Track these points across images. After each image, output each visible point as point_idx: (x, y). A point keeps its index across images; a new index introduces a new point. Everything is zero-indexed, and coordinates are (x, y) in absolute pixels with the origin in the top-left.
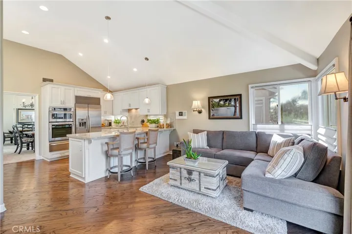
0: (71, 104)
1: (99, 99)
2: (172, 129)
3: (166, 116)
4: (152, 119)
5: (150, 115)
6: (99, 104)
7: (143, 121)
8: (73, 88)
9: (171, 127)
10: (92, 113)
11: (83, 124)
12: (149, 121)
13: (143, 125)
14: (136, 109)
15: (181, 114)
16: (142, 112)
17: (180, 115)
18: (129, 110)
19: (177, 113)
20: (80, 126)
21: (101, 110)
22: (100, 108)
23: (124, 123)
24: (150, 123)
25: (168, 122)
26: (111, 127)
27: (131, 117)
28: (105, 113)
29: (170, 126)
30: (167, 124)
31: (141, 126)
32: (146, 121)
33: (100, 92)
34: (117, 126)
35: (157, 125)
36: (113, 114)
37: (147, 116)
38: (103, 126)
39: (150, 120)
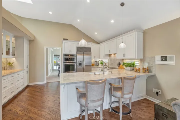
0: (74, 52)
1: (90, 48)
2: (150, 74)
3: (142, 61)
4: (127, 62)
5: (126, 59)
6: (90, 51)
7: (119, 64)
8: (75, 43)
9: (148, 72)
10: (86, 57)
11: (81, 64)
12: (124, 64)
13: (119, 67)
14: (115, 54)
15: (164, 58)
16: (119, 56)
17: (162, 60)
18: (110, 55)
19: (158, 58)
20: (79, 65)
21: (91, 56)
22: (91, 54)
23: (106, 64)
24: (126, 66)
25: (146, 66)
26: (98, 66)
27: (111, 60)
28: (95, 57)
29: (147, 70)
30: (143, 69)
31: (118, 67)
32: (122, 64)
33: (91, 44)
34: (102, 66)
35: (132, 68)
36: (99, 58)
37: (123, 59)
38: (93, 65)
39: (126, 64)
